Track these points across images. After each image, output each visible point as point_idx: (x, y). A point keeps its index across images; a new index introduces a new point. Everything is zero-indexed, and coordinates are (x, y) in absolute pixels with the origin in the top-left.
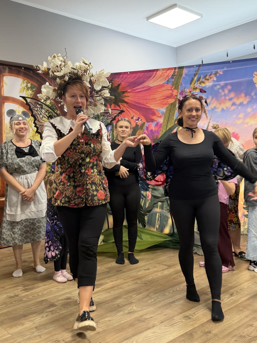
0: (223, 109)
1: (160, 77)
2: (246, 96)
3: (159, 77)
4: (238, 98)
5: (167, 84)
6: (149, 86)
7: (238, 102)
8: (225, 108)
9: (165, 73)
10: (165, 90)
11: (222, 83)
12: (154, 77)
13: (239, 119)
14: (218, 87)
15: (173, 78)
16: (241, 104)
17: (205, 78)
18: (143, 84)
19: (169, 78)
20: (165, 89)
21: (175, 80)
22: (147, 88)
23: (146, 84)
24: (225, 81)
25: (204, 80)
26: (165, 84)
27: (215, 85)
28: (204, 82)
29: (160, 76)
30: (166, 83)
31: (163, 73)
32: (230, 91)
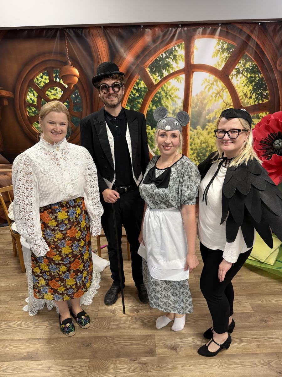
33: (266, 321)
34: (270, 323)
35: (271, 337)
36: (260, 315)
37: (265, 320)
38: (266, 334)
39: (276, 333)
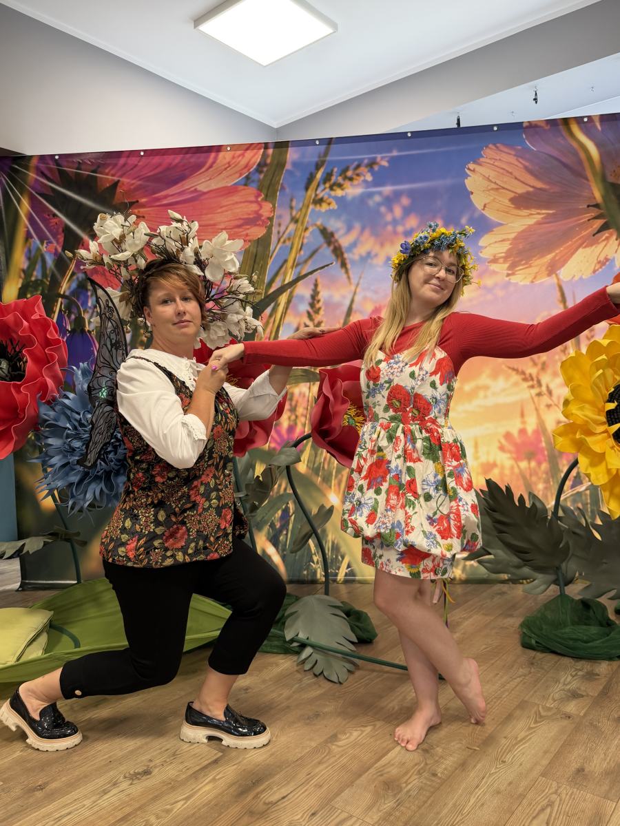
1: (226, 169)
3: (223, 168)
5: (245, 185)
6: (195, 189)
9: (239, 156)
10: (241, 202)
11: (387, 189)
12: (211, 167)
14: (377, 199)
15: (261, 172)
17: (343, 176)
18: (180, 185)
19: (251, 170)
20: (239, 201)
21: (265, 176)
22: (193, 195)
23: (187, 185)
24: (394, 184)
25: (340, 180)
26: (241, 185)
27: (370, 195)
28: (340, 186)
29: (227, 166)
30: (243, 183)
31: (233, 158)
32: (407, 212)
33: (41, 788)
34: (54, 785)
35: (63, 813)
36: (23, 782)
37: (40, 786)
38: (49, 815)
39: (76, 798)
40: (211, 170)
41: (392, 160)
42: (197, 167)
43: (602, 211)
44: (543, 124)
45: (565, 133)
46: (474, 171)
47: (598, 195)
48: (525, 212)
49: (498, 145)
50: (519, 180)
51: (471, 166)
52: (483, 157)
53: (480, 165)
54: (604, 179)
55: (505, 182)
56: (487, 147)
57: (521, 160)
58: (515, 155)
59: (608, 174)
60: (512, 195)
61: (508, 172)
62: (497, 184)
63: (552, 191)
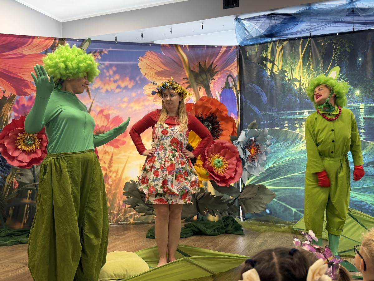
0: (107, 91)
1: (36, 46)
2: (131, 80)
4: (123, 81)
6: (22, 53)
7: (123, 85)
8: (109, 90)
9: (43, 41)
11: (107, 63)
13: (124, 102)
14: (103, 66)
15: (52, 49)
16: (126, 88)
18: (14, 50)
19: (48, 48)
22: (20, 55)
23: (18, 51)
24: (110, 61)
26: (43, 54)
29: (37, 44)
30: (44, 52)
31: (40, 42)
32: (115, 73)
40: (30, 45)
41: (109, 52)
42: (23, 44)
43: (188, 81)
44: (168, 46)
45: (176, 50)
46: (141, 60)
47: (187, 75)
48: (161, 78)
49: (151, 51)
50: (158, 66)
51: (141, 58)
52: (145, 55)
53: (144, 58)
54: (189, 69)
55: (153, 66)
56: (147, 51)
57: (159, 58)
58: (157, 56)
59: (191, 67)
60: (156, 71)
61: (154, 62)
62: (150, 66)
63: (171, 71)
